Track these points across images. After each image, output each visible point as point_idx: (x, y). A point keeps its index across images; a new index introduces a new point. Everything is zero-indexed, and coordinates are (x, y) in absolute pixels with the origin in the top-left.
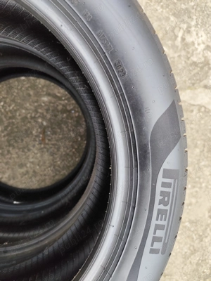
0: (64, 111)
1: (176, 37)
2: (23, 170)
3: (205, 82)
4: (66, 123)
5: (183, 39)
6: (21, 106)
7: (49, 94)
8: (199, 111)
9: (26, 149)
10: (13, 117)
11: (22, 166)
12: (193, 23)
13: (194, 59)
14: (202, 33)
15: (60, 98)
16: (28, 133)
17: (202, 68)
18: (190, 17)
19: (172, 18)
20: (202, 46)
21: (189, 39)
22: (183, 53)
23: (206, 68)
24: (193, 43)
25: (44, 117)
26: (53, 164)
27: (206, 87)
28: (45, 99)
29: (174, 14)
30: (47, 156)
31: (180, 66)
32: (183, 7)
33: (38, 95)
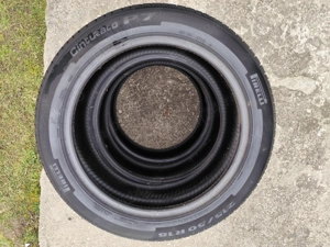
0: (184, 91)
1: (282, 32)
2: (151, 135)
3: (304, 71)
4: (184, 101)
5: (288, 34)
6: (152, 87)
7: (173, 78)
8: (296, 95)
9: (153, 119)
10: (146, 95)
11: (149, 131)
12: (299, 19)
13: (297, 51)
14: (305, 27)
15: (181, 82)
16: (155, 107)
17: (302, 58)
18: (296, 14)
19: (280, 16)
20: (305, 40)
21: (293, 33)
22: (287, 45)
23: (306, 59)
24: (297, 37)
25: (168, 96)
26: (172, 132)
27: (304, 75)
28: (170, 82)
29: (282, 12)
30: (168, 126)
31: (283, 57)
32: (291, 5)
33: (165, 78)
